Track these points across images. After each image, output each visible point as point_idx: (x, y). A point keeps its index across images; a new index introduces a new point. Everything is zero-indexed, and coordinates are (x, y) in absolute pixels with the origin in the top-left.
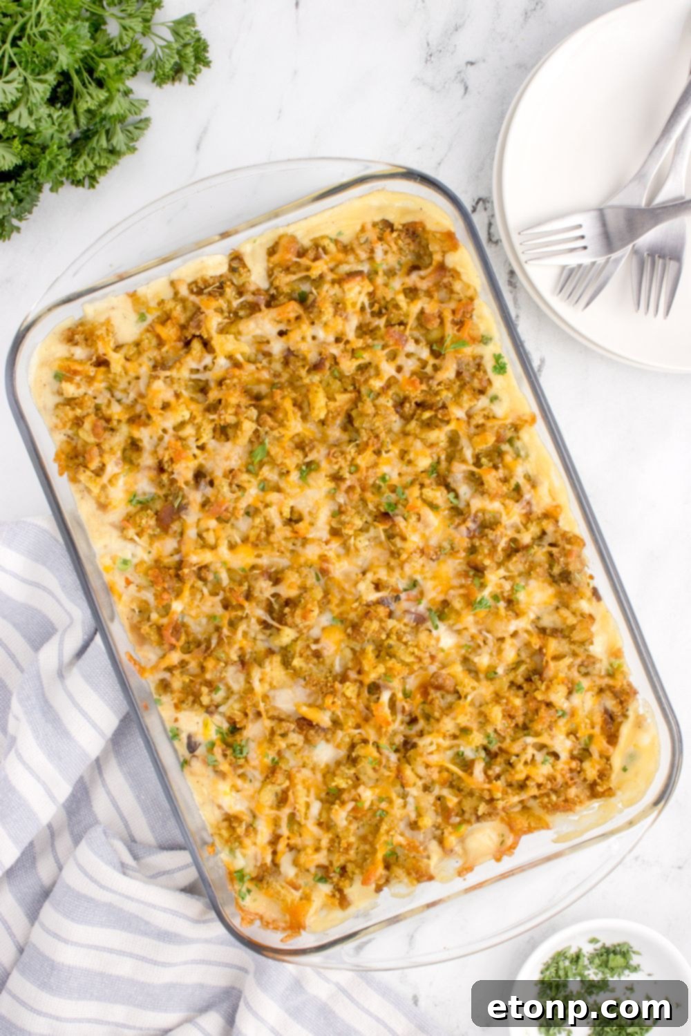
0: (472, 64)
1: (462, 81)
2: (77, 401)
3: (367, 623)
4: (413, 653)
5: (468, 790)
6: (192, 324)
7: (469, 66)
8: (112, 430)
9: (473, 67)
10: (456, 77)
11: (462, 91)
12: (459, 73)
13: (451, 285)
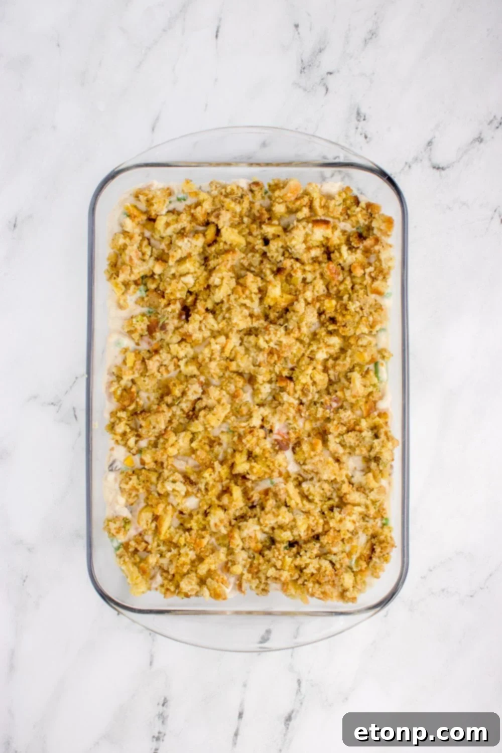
0: (331, 73)
1: (325, 85)
2: (130, 234)
3: (249, 437)
4: (268, 466)
5: (268, 558)
6: (214, 214)
7: (329, 75)
8: (144, 260)
9: (332, 75)
10: (321, 82)
11: (324, 91)
12: (322, 79)
13: (379, 252)
